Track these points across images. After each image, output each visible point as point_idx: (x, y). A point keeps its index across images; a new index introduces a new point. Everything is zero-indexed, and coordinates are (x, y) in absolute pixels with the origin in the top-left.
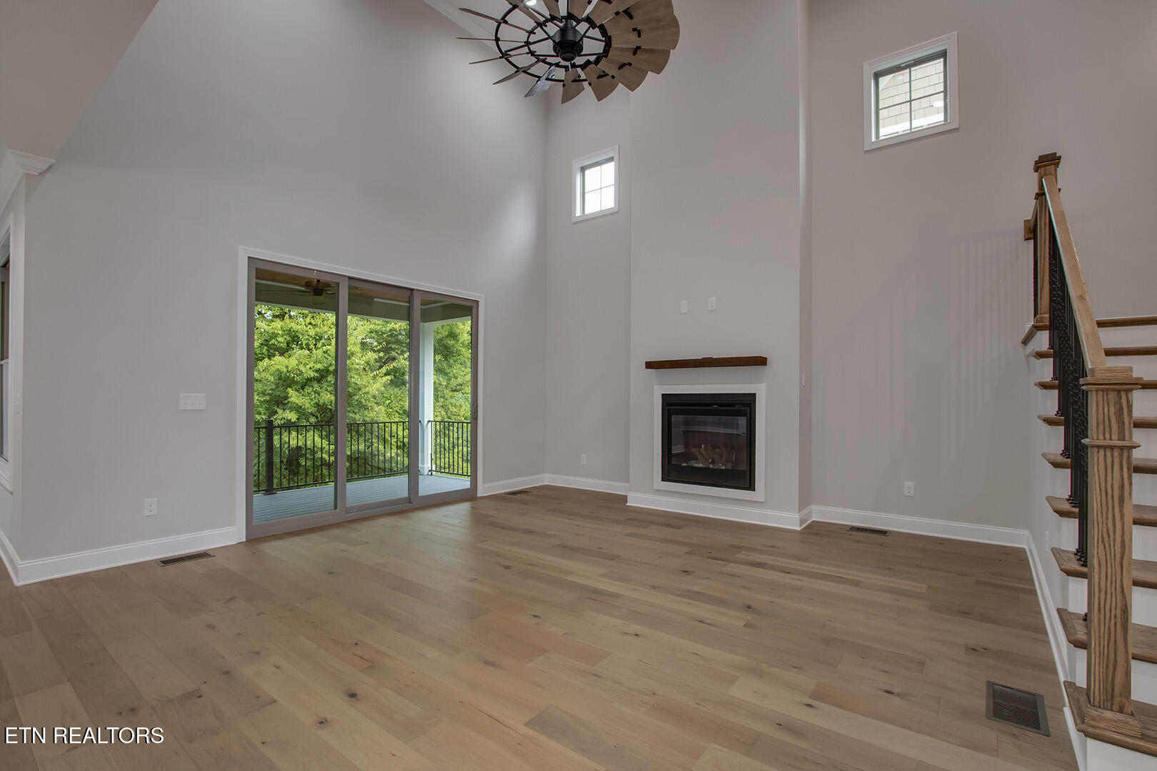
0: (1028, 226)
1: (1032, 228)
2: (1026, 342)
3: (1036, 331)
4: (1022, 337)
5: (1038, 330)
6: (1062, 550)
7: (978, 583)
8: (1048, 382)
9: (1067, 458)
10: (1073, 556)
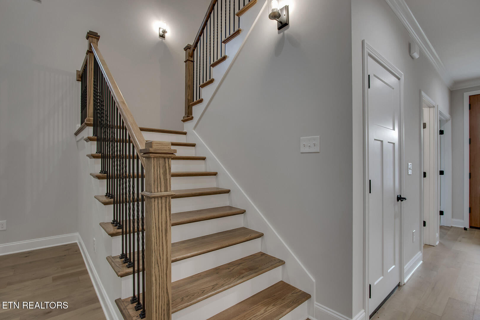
0: (78, 74)
1: (80, 75)
2: (76, 134)
3: (86, 126)
4: (75, 131)
5: (87, 126)
6: (113, 257)
7: (54, 279)
8: (94, 154)
9: (110, 198)
10: (119, 260)
